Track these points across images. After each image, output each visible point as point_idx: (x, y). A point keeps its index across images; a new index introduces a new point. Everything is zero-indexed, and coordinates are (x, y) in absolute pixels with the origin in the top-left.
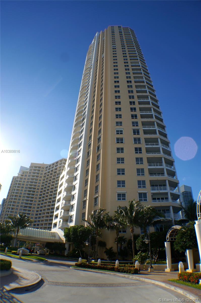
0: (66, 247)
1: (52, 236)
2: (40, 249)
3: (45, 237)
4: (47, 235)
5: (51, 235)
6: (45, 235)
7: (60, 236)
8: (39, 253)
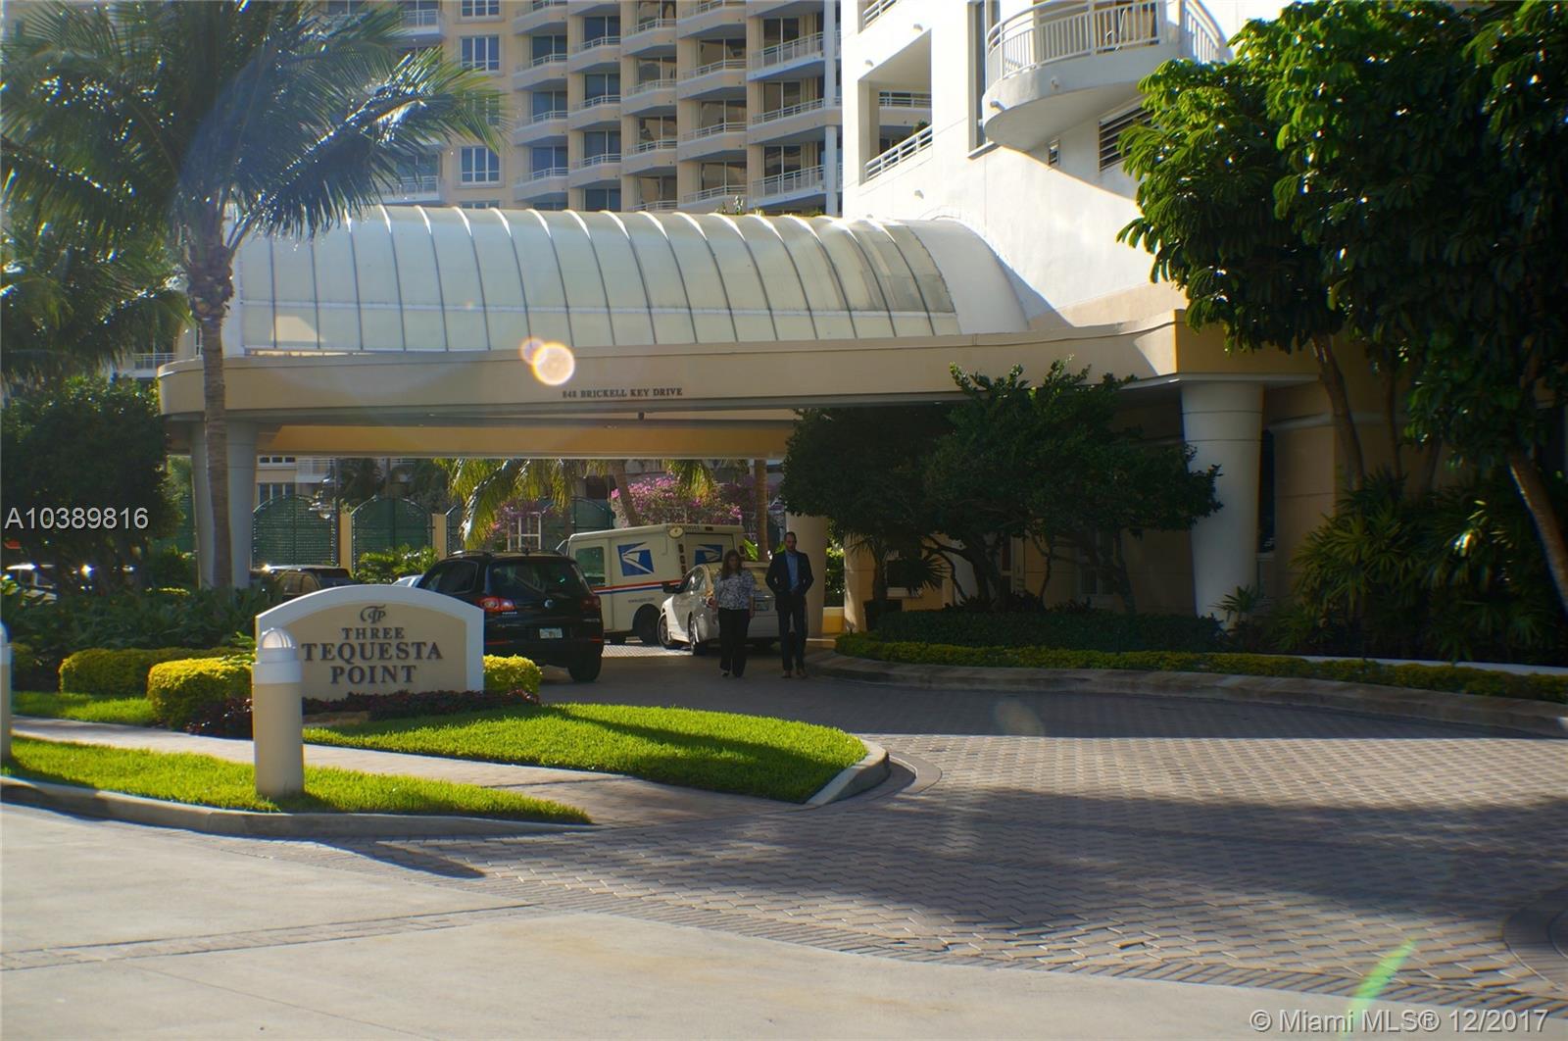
0: (1199, 464)
1: (883, 302)
2: (701, 558)
3: (754, 330)
4: (787, 296)
5: (858, 290)
6: (745, 294)
7: (1031, 278)
8: (688, 623)
